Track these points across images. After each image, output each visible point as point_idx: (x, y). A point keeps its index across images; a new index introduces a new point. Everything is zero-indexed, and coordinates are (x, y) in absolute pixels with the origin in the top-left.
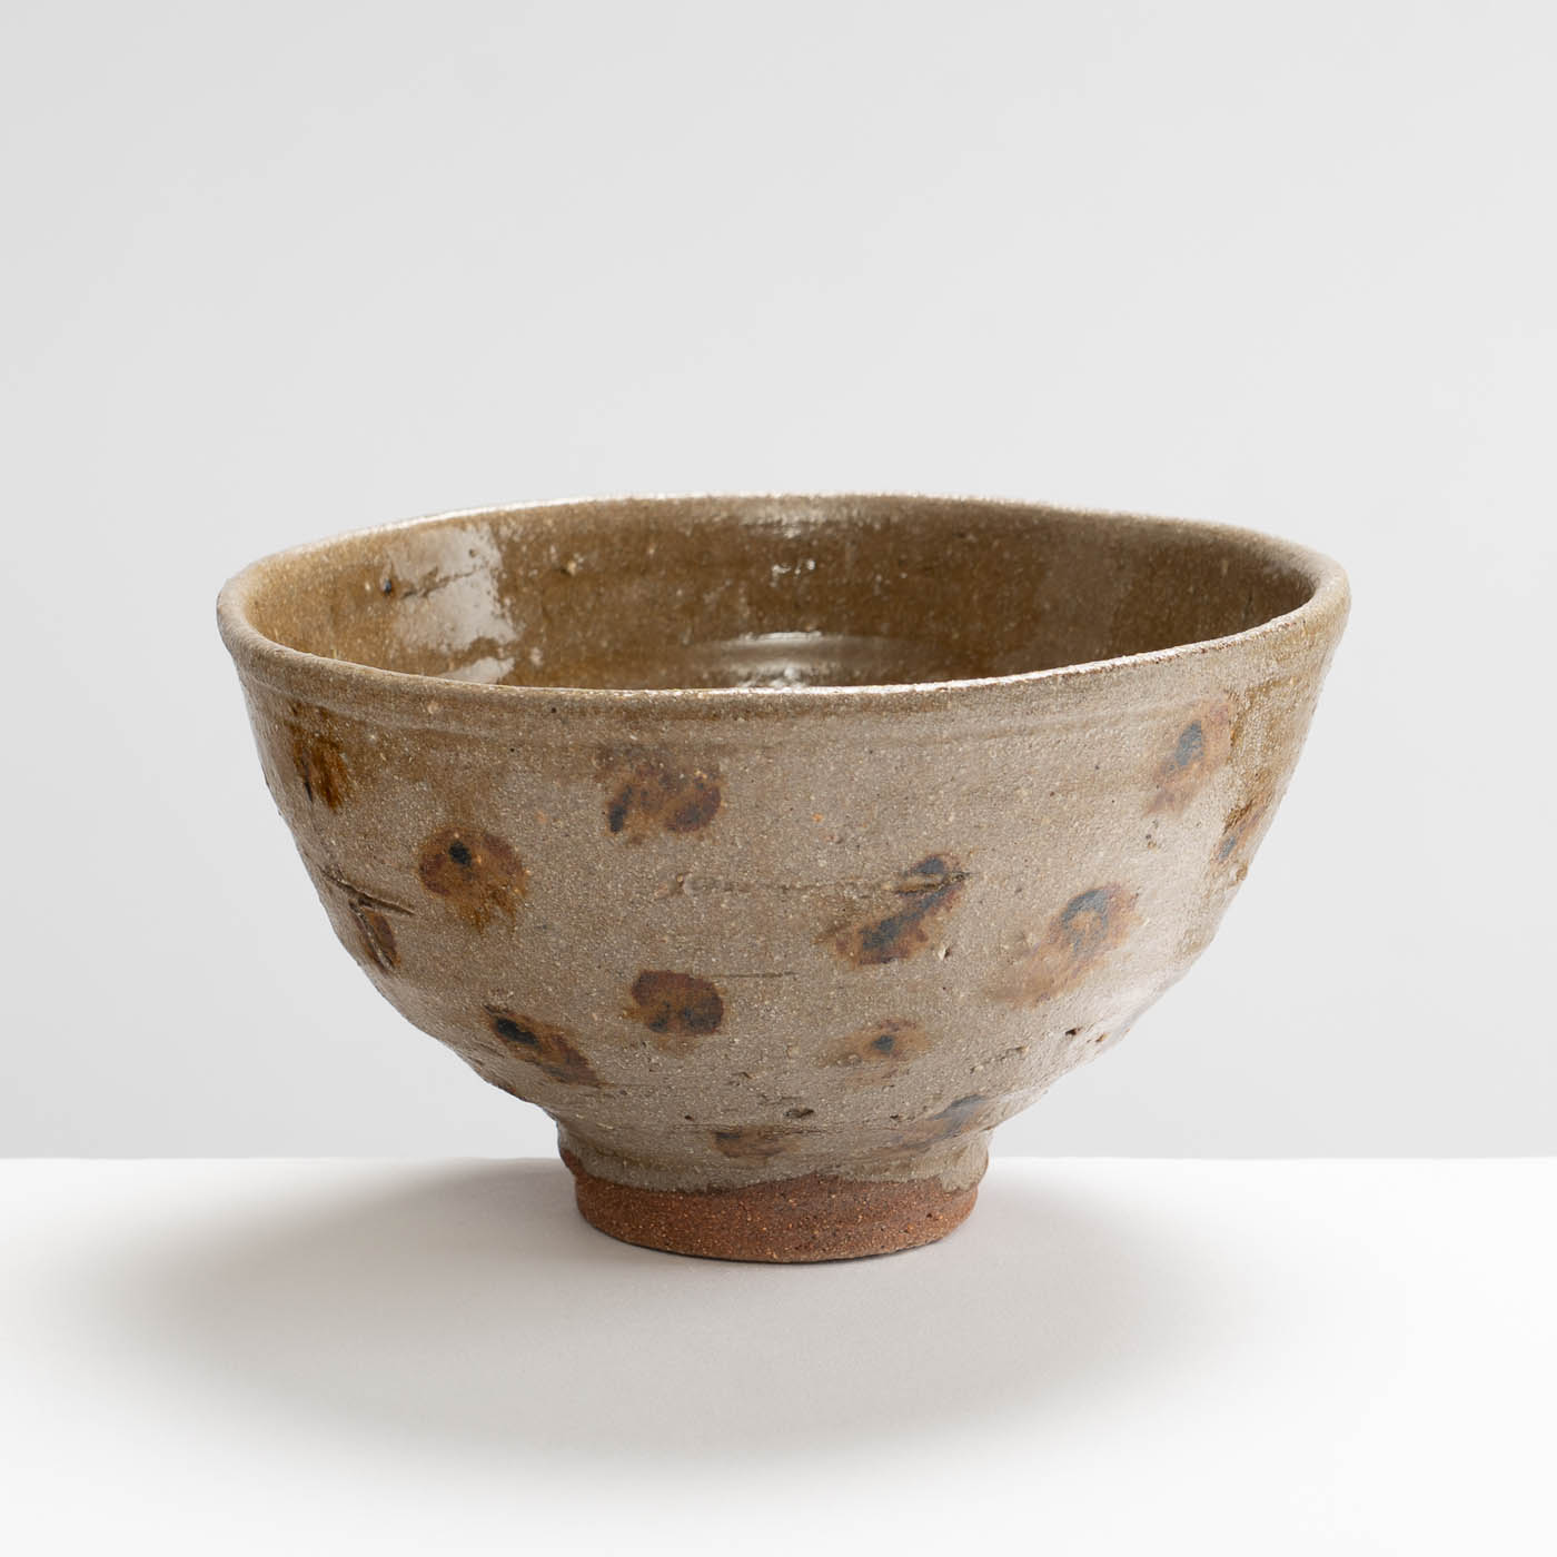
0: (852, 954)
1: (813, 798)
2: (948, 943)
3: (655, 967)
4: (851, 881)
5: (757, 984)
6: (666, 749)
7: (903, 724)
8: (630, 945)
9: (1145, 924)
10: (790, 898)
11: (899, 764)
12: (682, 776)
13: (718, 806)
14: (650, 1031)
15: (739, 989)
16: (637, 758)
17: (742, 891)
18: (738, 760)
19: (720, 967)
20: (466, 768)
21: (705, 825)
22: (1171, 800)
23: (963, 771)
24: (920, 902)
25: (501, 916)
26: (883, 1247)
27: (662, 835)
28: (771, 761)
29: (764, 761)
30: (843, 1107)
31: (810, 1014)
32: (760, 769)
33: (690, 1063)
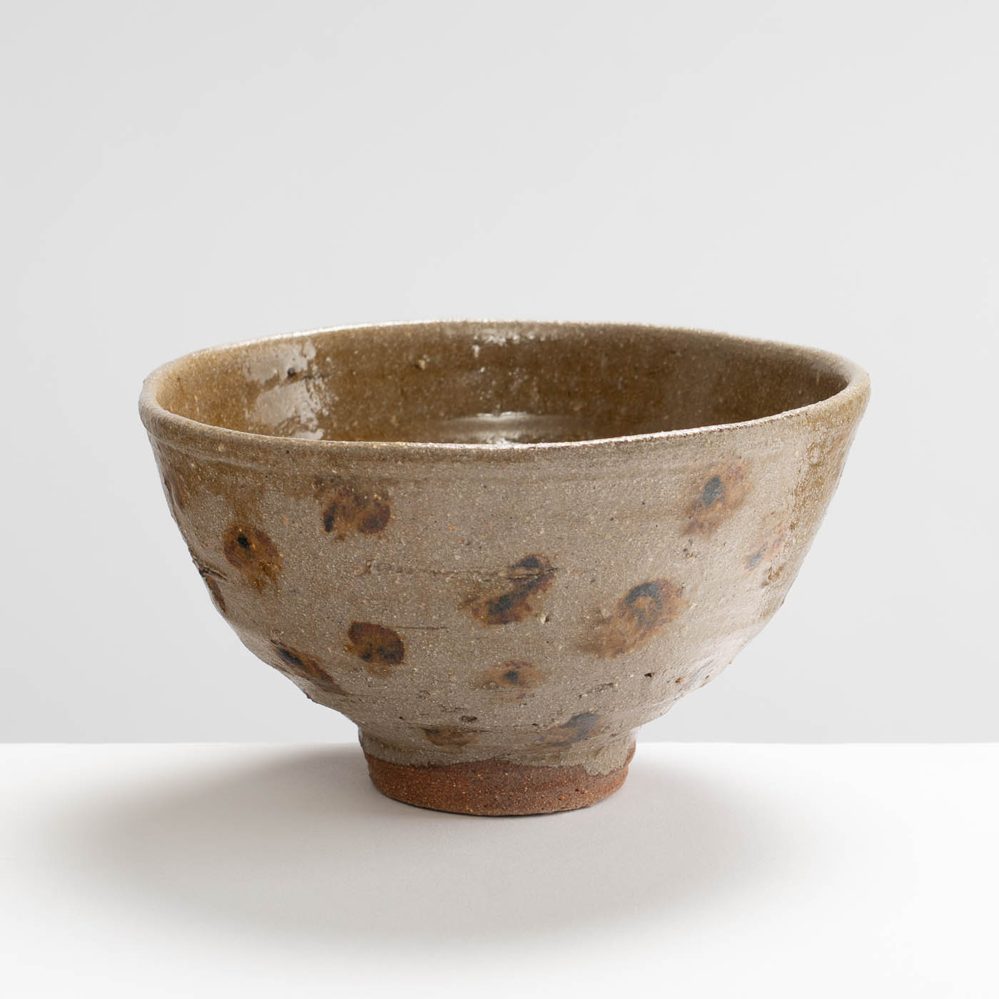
0: (482, 617)
1: (449, 515)
2: (547, 613)
3: (360, 620)
4: (476, 570)
5: (423, 634)
6: (355, 479)
7: (505, 470)
8: (344, 604)
9: (692, 607)
10: (438, 579)
11: (504, 496)
12: (366, 497)
13: (389, 518)
14: (363, 661)
15: (412, 636)
16: (338, 485)
17: (408, 573)
18: (400, 489)
19: (399, 622)
20: (242, 487)
21: (382, 529)
22: (701, 526)
23: (548, 502)
24: (524, 585)
25: (270, 583)
26: (543, 809)
27: (356, 535)
28: (420, 490)
29: (416, 489)
30: (495, 716)
31: (459, 655)
32: (416, 495)
33: (391, 682)
